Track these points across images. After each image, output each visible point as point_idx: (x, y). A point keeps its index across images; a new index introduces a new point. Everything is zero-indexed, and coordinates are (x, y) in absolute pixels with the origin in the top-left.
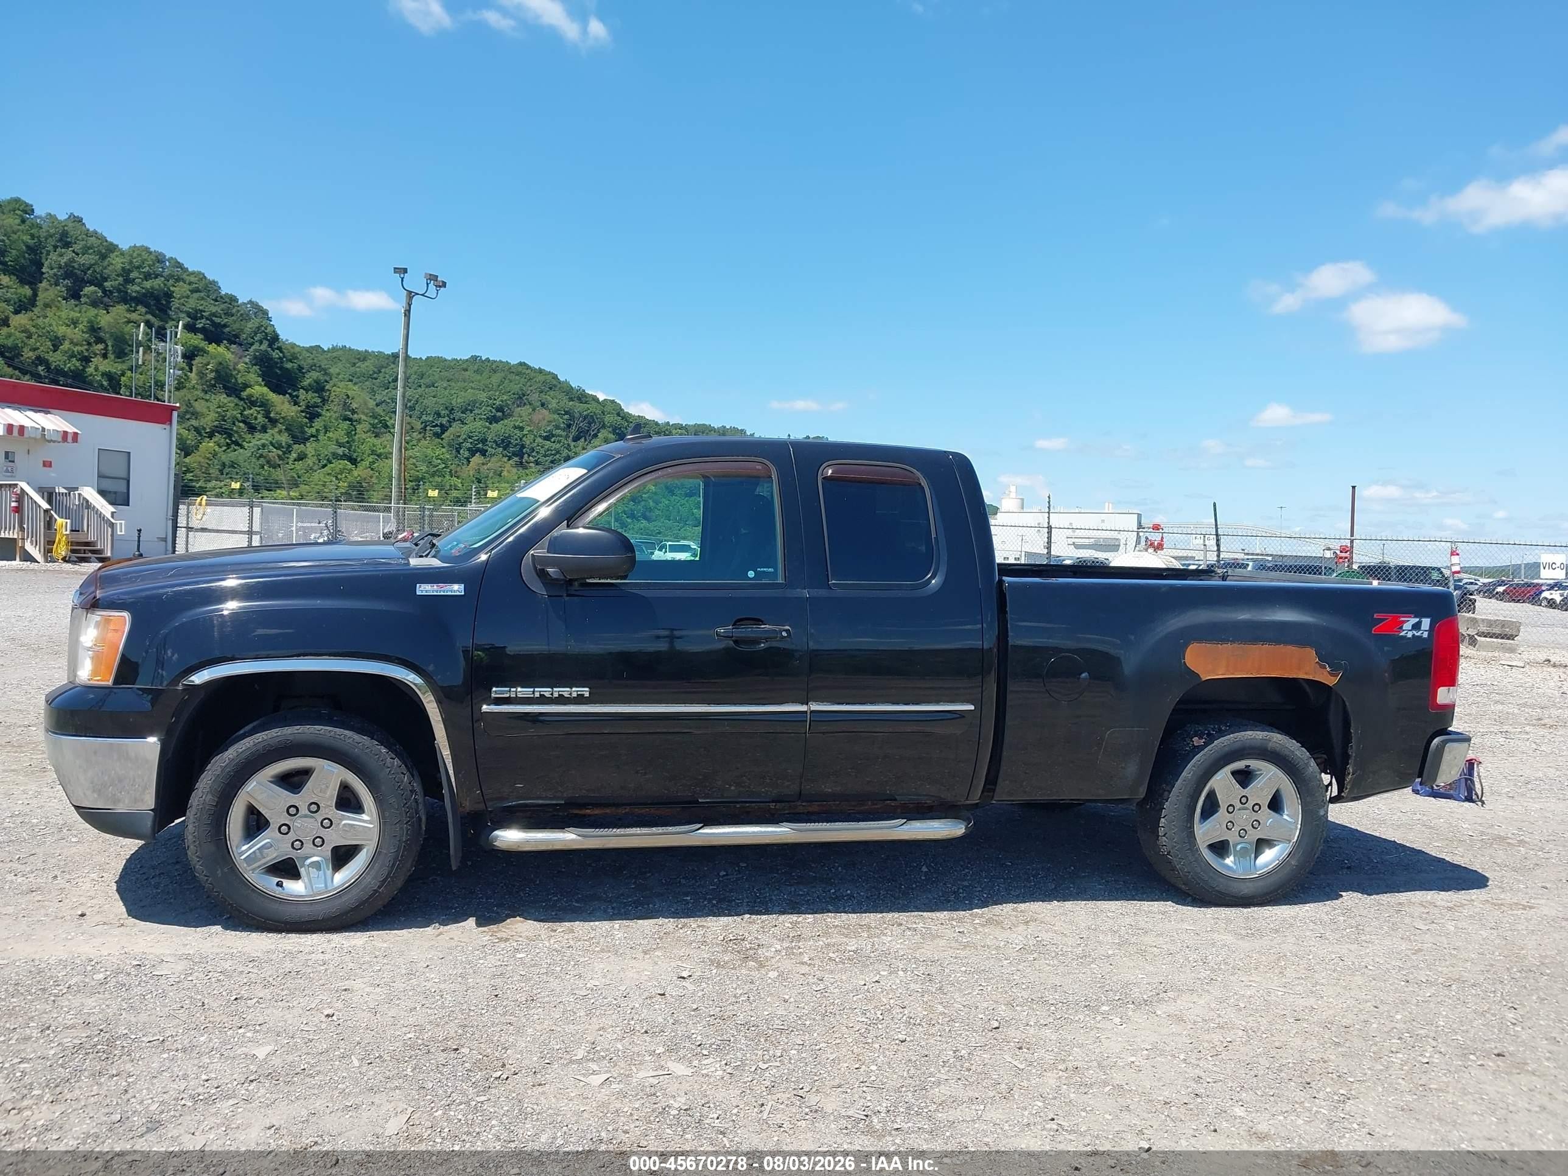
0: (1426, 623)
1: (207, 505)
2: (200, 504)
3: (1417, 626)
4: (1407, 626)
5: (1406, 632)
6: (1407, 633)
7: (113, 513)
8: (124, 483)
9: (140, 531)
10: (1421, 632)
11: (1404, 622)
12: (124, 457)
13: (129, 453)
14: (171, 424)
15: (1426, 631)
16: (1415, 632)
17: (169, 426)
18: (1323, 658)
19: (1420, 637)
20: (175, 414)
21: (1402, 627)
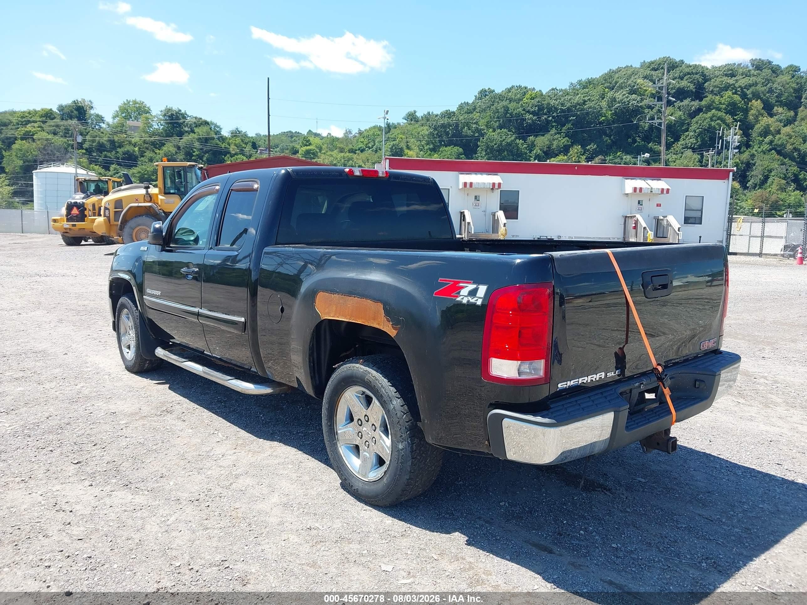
0: (482, 290)
1: (743, 222)
2: (739, 222)
3: (473, 293)
4: (464, 292)
5: (462, 297)
6: (463, 299)
7: (679, 229)
8: (700, 213)
9: (700, 237)
10: (476, 299)
11: (462, 288)
12: (701, 199)
13: (703, 197)
14: (728, 179)
15: (480, 298)
16: (470, 298)
17: (727, 181)
18: (388, 313)
19: (474, 305)
20: (731, 174)
21: (460, 292)
